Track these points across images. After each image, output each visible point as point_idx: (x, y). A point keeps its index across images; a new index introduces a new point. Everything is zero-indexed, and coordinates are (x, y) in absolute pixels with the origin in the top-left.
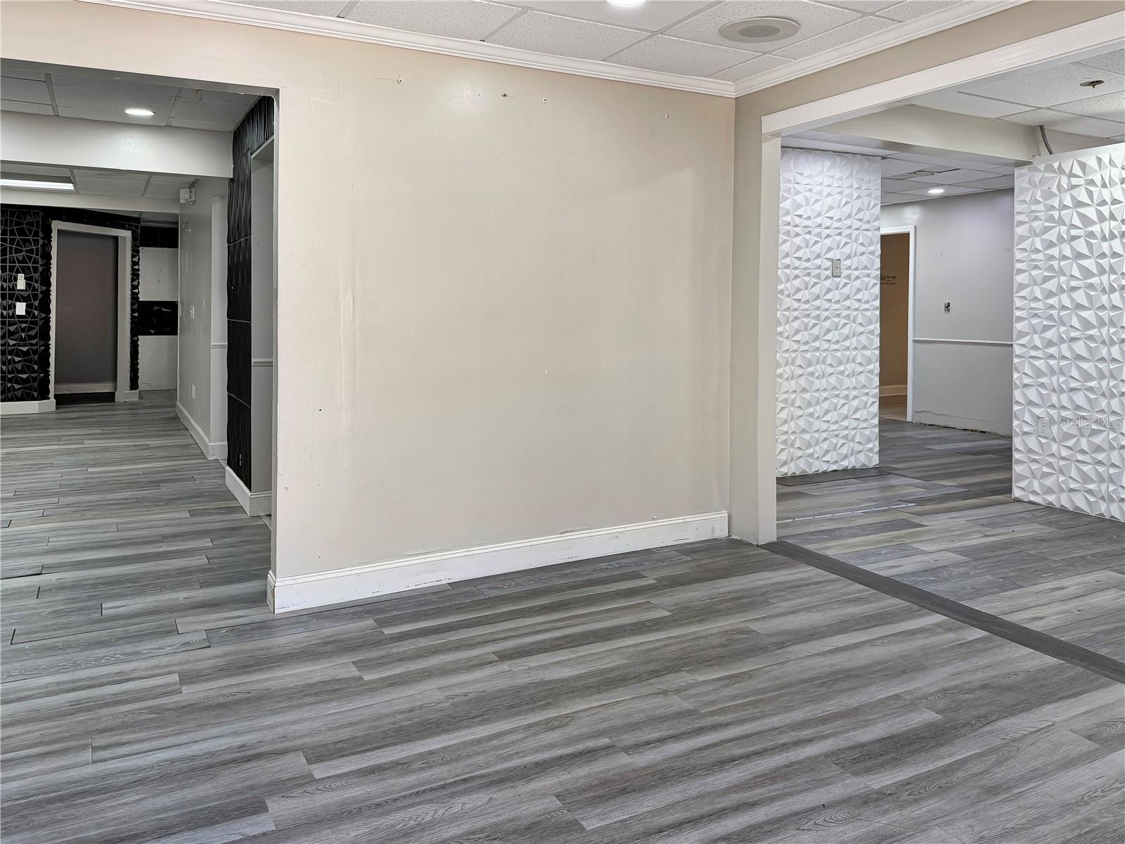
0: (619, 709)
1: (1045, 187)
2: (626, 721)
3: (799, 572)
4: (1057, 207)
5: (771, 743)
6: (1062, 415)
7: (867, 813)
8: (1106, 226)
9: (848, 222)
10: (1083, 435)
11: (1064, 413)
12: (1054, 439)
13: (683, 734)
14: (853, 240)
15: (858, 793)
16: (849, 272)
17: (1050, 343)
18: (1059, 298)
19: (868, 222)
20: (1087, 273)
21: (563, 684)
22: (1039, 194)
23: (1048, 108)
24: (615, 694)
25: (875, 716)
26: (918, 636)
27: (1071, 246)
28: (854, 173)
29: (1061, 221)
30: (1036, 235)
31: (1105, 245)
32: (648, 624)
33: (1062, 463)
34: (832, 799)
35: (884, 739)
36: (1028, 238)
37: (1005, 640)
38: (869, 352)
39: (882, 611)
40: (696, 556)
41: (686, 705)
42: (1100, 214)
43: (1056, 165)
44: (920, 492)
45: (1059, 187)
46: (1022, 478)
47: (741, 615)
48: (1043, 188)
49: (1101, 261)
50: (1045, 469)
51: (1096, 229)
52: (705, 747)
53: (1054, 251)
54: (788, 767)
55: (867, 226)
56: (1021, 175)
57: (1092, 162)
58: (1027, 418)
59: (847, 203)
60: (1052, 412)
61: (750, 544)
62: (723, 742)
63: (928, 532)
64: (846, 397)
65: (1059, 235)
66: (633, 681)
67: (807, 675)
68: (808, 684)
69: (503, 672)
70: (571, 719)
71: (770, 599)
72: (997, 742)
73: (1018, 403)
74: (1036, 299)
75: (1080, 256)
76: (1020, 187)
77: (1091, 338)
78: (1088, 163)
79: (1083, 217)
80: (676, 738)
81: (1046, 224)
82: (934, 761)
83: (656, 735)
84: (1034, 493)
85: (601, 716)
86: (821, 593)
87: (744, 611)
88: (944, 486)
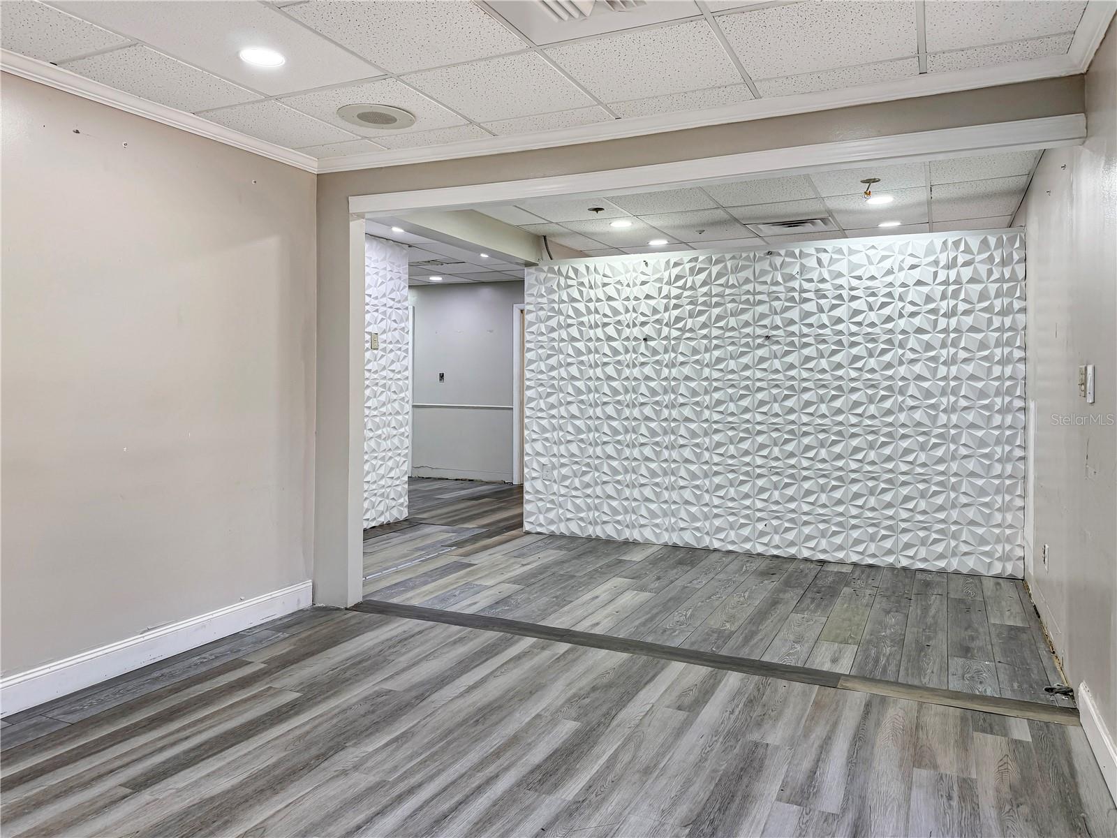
0: (308, 803)
1: (548, 285)
2: (323, 813)
3: (399, 626)
4: (557, 301)
5: (468, 789)
6: (562, 461)
7: (578, 822)
8: (592, 317)
9: (384, 300)
10: (576, 476)
11: (563, 460)
12: (555, 481)
13: (386, 807)
14: (388, 316)
15: (560, 809)
16: (385, 345)
17: (552, 406)
18: (559, 372)
19: (399, 302)
20: (579, 353)
21: (230, 795)
22: (544, 290)
23: (557, 223)
24: (293, 790)
25: (533, 738)
26: (524, 659)
27: (567, 331)
28: (388, 257)
29: (560, 312)
30: (542, 322)
31: (591, 332)
32: (284, 709)
33: (561, 499)
34: (546, 822)
35: (551, 755)
36: (535, 323)
37: (585, 647)
38: (401, 417)
39: (486, 644)
40: (293, 630)
41: (372, 779)
42: (588, 308)
43: (556, 268)
44: (452, 537)
45: (558, 284)
46: (531, 514)
47: (370, 678)
48: (546, 285)
49: (589, 344)
50: (548, 505)
51: (585, 319)
52: (414, 812)
53: (555, 335)
54: (494, 806)
55: (399, 305)
56: (529, 274)
57: (582, 269)
58: (535, 466)
59: (382, 283)
60: (554, 460)
61: (338, 609)
62: (427, 802)
63: (480, 568)
64: (383, 459)
65: (559, 322)
66: (305, 771)
67: (459, 719)
68: (465, 726)
69: (148, 804)
70: (263, 829)
71: (389, 656)
72: (627, 731)
73: (527, 454)
74: (542, 372)
75: (574, 339)
76: (529, 284)
77: (582, 402)
78: (580, 269)
79: (576, 310)
80: (381, 813)
81: (549, 314)
82: (596, 762)
83: (360, 818)
84: (541, 525)
85: (294, 817)
86: (426, 641)
87: (371, 674)
88: (468, 529)
